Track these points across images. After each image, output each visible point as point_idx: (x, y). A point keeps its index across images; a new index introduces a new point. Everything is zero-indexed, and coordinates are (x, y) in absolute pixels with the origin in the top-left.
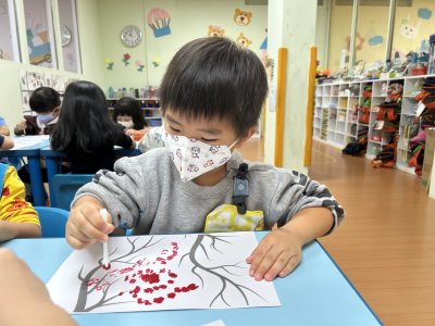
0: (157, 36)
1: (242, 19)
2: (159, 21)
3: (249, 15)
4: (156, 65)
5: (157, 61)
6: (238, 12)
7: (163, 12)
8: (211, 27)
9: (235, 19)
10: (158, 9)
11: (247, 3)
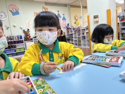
0: (13, 15)
1: (45, 10)
2: (14, 10)
3: (47, 9)
4: (14, 27)
5: (15, 25)
7: (15, 6)
8: (35, 12)
9: (43, 10)
10: (12, 5)
11: (46, 5)
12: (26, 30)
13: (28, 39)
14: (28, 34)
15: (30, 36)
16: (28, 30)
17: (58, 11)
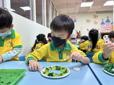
1: (95, 17)
2: (74, 19)
3: (97, 16)
6: (94, 16)
7: (75, 17)
8: (87, 20)
9: (93, 17)
10: (73, 16)
11: (97, 13)
12: (78, 32)
13: (79, 37)
14: (79, 34)
15: (80, 36)
16: (80, 32)
17: (108, 17)
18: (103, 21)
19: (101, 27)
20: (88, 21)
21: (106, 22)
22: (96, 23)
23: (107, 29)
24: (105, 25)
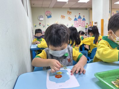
0: (48, 18)
11: (70, 10)
17: (80, 14)
18: (76, 17)
19: (75, 23)
20: (63, 17)
21: (78, 18)
22: (70, 19)
23: (80, 25)
24: (78, 21)
